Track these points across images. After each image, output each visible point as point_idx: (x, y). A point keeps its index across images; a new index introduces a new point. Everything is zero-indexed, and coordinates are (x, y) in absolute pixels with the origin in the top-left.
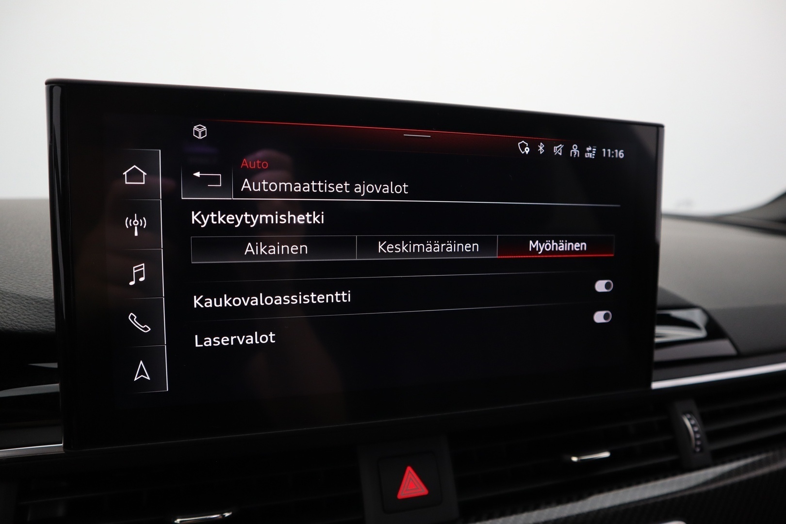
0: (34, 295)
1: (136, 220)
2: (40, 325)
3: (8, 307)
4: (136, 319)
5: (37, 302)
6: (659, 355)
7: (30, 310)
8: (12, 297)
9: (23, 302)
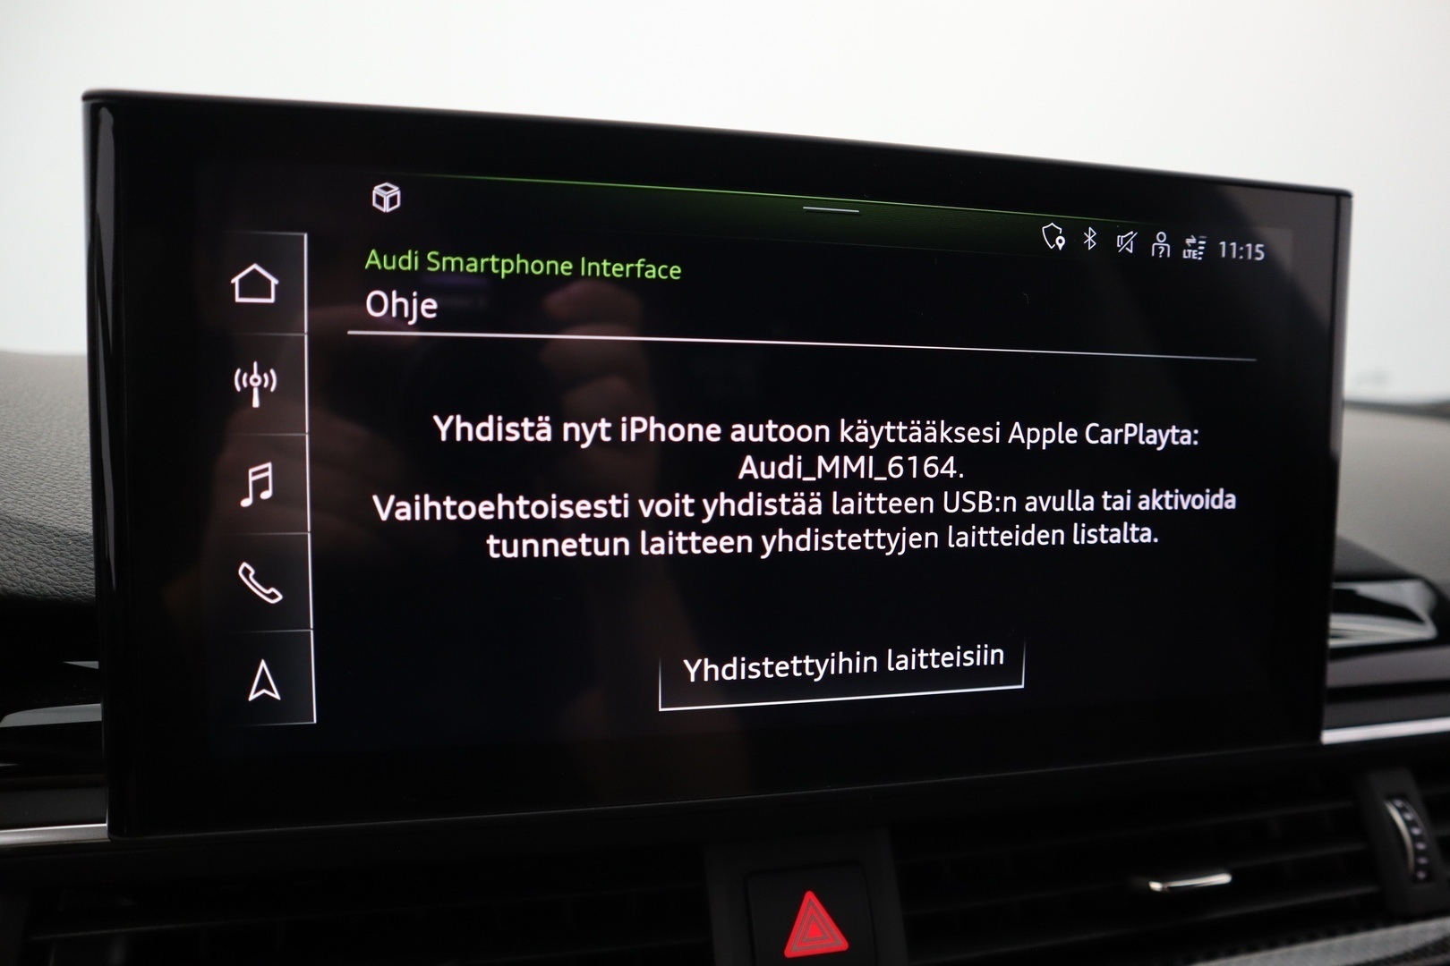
0: (72, 526)
1: (255, 375)
2: (79, 586)
3: (19, 548)
4: (255, 577)
5: (76, 541)
6: (1338, 674)
8: (29, 530)
9: (49, 540)
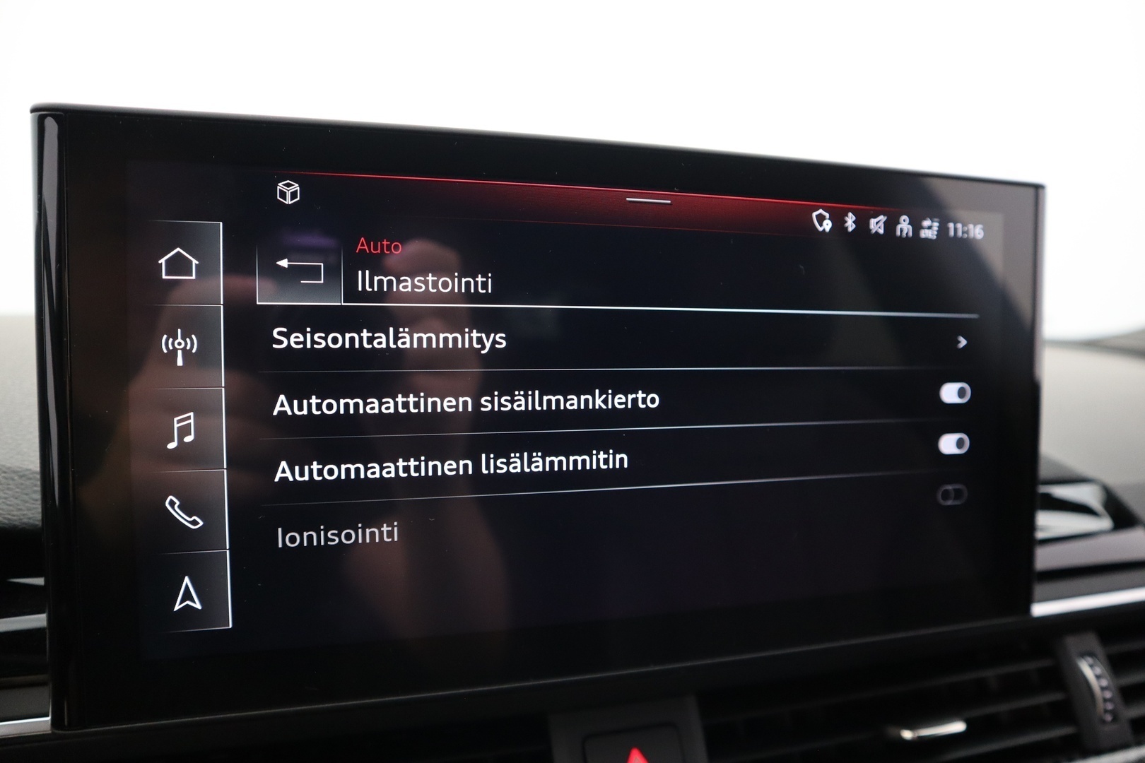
1: (179, 340)
2: (24, 515)
4: (179, 507)
5: (21, 477)
6: (1044, 558)
7: (8, 489)
